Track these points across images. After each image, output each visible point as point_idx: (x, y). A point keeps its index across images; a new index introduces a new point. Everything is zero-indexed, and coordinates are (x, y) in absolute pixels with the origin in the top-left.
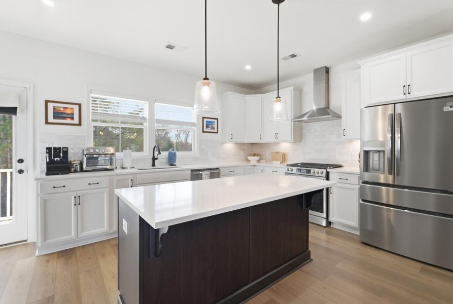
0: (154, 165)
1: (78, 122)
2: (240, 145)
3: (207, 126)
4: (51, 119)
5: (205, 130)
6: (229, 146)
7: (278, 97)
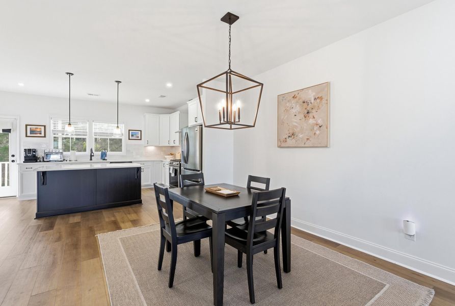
0: (91, 159)
1: (43, 136)
2: (160, 148)
3: (132, 136)
4: (29, 134)
5: (130, 138)
6: (151, 149)
7: (118, 127)
